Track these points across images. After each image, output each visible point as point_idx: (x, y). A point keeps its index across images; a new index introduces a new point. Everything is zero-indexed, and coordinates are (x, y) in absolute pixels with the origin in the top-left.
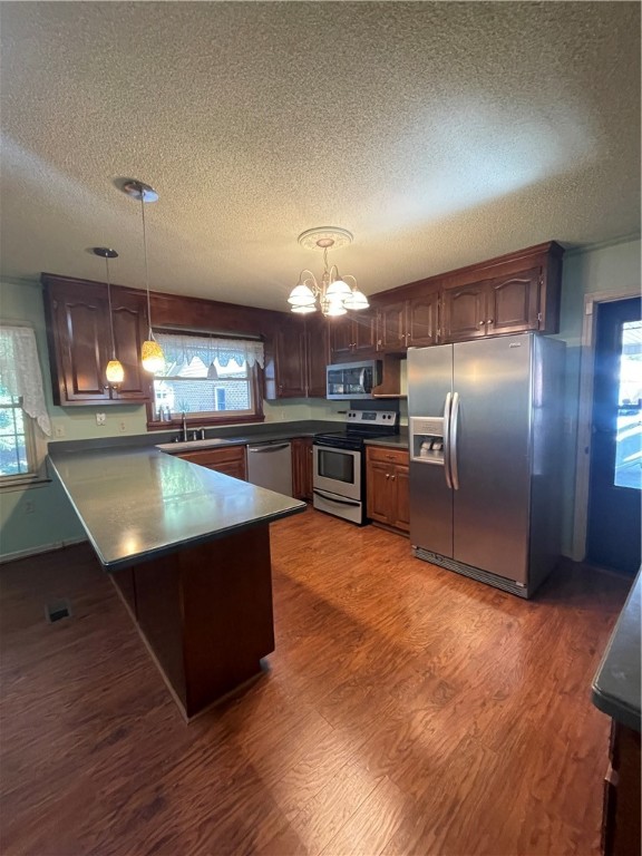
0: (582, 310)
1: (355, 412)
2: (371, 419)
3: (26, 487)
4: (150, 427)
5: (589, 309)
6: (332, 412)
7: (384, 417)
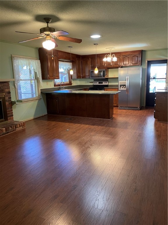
0: (146, 62)
1: (96, 82)
2: (101, 83)
3: (38, 100)
4: (55, 85)
5: (147, 62)
6: (88, 82)
7: (105, 83)
